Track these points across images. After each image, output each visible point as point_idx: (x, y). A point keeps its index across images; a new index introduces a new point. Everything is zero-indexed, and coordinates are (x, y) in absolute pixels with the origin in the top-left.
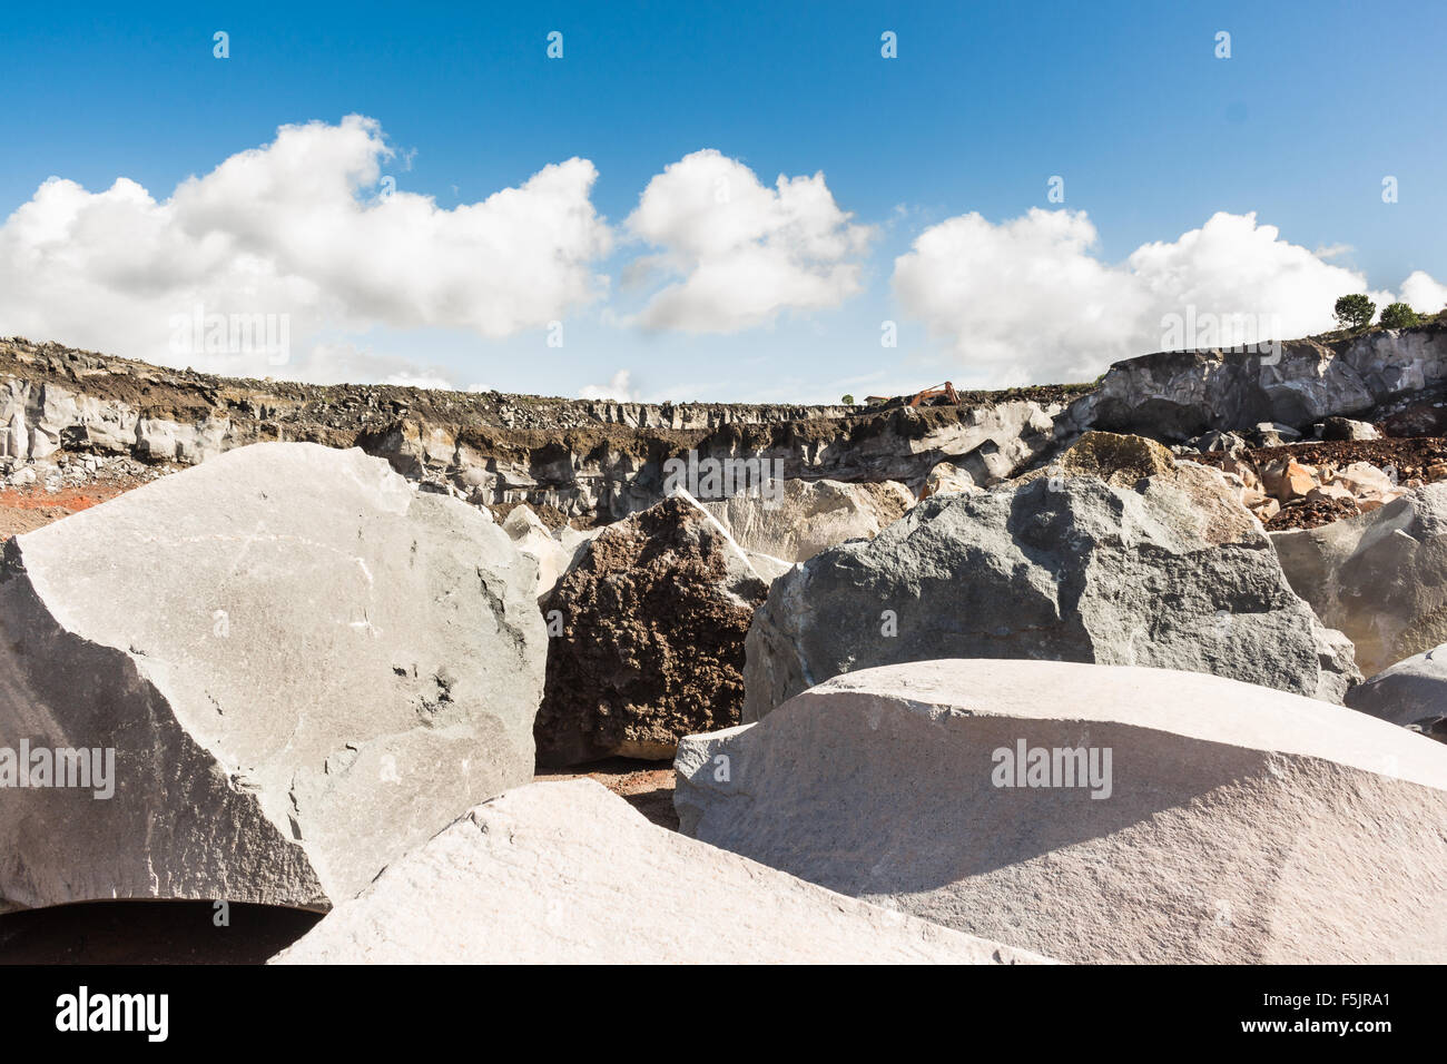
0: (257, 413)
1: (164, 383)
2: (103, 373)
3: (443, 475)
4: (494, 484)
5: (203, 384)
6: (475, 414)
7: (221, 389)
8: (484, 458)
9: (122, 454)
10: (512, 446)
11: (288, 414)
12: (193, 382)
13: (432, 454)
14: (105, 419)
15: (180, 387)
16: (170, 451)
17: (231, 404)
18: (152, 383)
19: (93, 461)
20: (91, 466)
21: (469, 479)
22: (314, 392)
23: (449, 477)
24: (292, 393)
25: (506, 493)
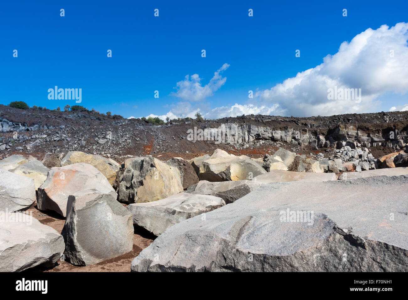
0: (309, 126)
1: (285, 121)
2: (270, 120)
3: (354, 139)
4: (370, 141)
5: (295, 120)
6: (375, 119)
7: (300, 120)
8: (366, 133)
9: (268, 139)
10: (376, 129)
11: (318, 125)
12: (293, 120)
13: (349, 133)
14: (265, 132)
15: (289, 121)
16: (279, 138)
17: (302, 124)
18: (282, 121)
19: (262, 142)
20: (261, 143)
21: (362, 140)
22: (325, 118)
23: (355, 140)
24: (319, 119)
25: (374, 143)
